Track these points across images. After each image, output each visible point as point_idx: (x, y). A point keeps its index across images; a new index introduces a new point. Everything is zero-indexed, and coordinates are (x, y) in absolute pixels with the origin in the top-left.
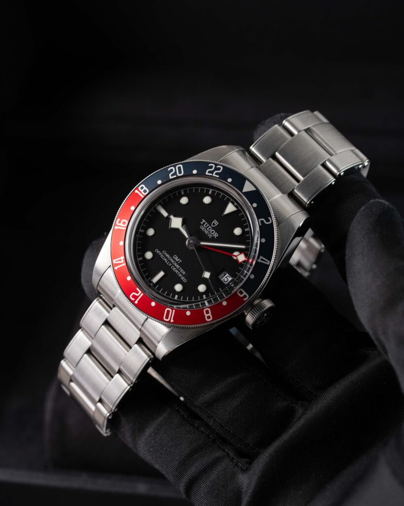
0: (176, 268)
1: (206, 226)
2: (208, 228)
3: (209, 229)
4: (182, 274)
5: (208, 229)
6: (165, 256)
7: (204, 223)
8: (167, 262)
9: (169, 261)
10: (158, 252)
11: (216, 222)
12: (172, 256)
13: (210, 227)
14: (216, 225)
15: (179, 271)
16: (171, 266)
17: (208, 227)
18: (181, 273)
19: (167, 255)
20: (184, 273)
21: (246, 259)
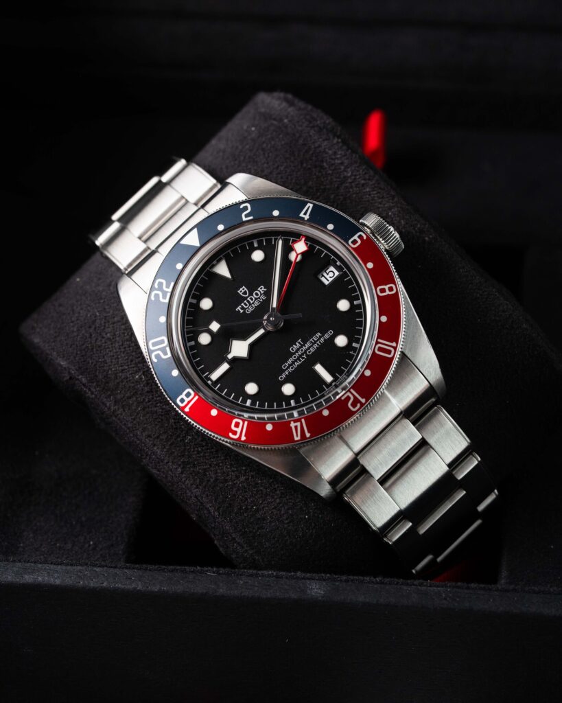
0: (310, 347)
1: (246, 305)
2: (250, 301)
3: (252, 299)
4: (320, 337)
5: (252, 302)
6: (291, 365)
7: (242, 308)
8: (300, 361)
9: (298, 359)
10: (284, 376)
11: (242, 290)
12: (291, 355)
13: (248, 299)
14: (246, 289)
15: (315, 342)
16: (307, 355)
17: (248, 301)
18: (318, 339)
19: (290, 361)
20: (318, 335)
21: (303, 239)
